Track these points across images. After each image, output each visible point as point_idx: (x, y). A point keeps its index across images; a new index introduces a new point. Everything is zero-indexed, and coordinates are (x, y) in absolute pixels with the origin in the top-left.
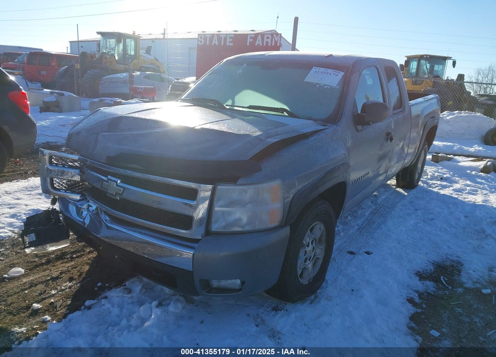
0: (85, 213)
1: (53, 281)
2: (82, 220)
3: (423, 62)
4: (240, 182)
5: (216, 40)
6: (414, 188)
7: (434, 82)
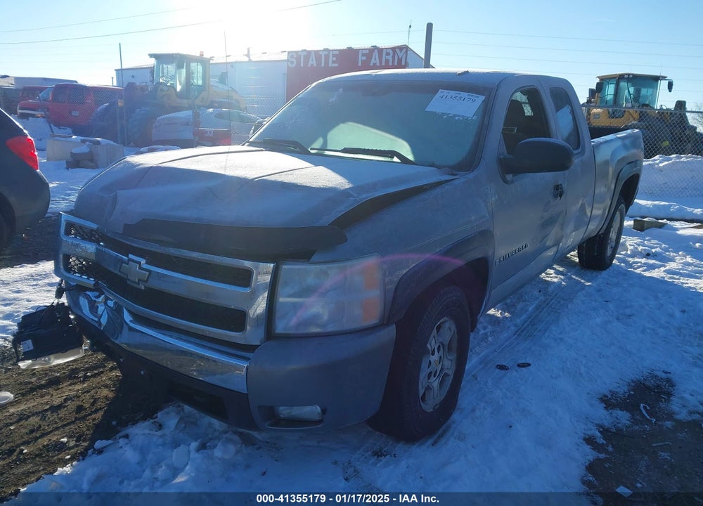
0: (101, 308)
1: (52, 412)
2: (96, 320)
3: (623, 84)
4: (315, 258)
5: (314, 59)
6: (605, 270)
7: (641, 112)
